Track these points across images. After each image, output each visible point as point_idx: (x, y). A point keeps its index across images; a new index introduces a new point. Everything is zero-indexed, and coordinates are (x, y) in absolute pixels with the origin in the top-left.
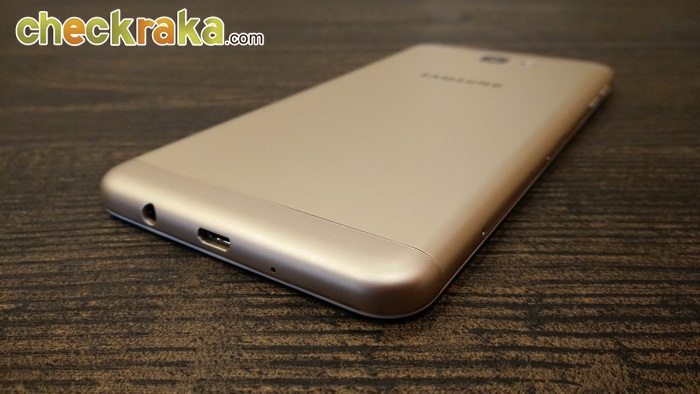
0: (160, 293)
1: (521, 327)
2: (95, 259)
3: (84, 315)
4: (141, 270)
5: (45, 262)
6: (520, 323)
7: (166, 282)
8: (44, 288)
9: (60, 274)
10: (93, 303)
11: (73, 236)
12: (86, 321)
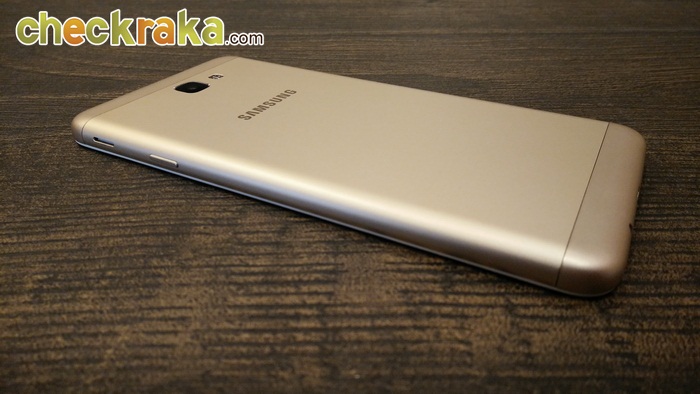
0: (162, 264)
1: (437, 288)
2: (108, 237)
3: (104, 283)
4: (146, 246)
5: (67, 240)
6: (438, 285)
7: (167, 256)
8: (68, 261)
9: (81, 249)
10: (110, 273)
11: (87, 218)
12: (106, 288)
